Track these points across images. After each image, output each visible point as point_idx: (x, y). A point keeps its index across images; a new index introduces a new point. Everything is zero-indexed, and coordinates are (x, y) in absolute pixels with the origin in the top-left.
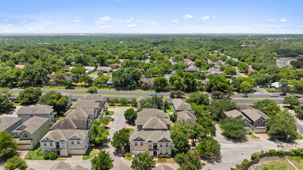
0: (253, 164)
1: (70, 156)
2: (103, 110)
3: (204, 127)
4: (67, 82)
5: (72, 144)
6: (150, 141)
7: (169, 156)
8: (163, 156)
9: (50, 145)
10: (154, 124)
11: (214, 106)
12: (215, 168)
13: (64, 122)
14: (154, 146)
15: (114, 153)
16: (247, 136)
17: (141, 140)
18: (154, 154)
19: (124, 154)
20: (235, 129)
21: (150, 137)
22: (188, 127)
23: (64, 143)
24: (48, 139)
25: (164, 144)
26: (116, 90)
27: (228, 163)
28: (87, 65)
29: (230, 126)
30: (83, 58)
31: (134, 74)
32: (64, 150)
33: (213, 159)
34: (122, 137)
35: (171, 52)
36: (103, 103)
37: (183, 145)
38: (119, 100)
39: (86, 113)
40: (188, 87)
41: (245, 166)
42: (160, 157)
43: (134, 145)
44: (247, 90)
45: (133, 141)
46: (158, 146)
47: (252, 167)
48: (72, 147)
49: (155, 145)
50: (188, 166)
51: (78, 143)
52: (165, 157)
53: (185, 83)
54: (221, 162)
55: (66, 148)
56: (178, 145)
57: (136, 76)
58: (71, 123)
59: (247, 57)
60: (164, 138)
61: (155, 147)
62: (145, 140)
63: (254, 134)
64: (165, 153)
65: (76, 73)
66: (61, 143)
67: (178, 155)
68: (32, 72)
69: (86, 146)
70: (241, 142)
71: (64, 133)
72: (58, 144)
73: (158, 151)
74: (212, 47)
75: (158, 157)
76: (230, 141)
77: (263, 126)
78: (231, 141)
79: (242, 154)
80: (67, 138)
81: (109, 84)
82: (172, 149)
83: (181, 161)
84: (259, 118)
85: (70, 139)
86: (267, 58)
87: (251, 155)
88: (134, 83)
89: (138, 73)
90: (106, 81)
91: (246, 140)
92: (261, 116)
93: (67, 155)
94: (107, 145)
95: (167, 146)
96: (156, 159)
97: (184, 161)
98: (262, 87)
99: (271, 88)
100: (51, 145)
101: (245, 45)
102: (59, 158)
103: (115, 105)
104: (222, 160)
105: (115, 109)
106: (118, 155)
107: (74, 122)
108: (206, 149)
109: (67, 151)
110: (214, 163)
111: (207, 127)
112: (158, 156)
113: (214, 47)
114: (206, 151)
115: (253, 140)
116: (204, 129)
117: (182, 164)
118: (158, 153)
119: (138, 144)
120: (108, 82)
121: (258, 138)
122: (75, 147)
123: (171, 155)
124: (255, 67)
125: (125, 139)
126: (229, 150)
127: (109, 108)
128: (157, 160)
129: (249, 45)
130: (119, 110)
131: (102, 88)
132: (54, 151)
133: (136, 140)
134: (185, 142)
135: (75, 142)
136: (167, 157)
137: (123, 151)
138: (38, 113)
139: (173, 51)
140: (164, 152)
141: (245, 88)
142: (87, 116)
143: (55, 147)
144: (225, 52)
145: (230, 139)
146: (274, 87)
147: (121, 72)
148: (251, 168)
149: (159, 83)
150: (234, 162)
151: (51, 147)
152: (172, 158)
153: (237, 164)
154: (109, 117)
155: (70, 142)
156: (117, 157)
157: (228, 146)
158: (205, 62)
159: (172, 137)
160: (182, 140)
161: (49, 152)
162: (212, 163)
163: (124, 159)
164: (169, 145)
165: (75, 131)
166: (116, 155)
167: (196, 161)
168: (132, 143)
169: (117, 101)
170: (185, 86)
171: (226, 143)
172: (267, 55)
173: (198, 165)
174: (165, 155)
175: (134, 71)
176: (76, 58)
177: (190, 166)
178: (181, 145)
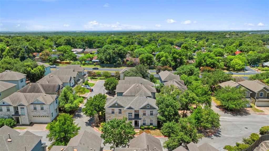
0: (264, 140)
1: (31, 124)
2: (81, 80)
3: (197, 95)
4: (51, 59)
5: (34, 109)
6: (130, 108)
7: (154, 128)
8: (147, 127)
9: (6, 110)
10: (137, 91)
11: (207, 78)
12: (214, 143)
13: (31, 87)
14: (135, 114)
15: (86, 123)
16: (248, 109)
17: (119, 106)
18: (135, 124)
19: (97, 123)
20: (235, 99)
21: (131, 103)
22: (178, 93)
23: (24, 108)
24: (4, 103)
25: (148, 112)
26: (100, 67)
27: (230, 137)
28: (75, 47)
29: (228, 97)
30: (71, 41)
31: (119, 52)
32: (24, 117)
33: (210, 132)
34: (97, 103)
35: (158, 41)
36: (83, 74)
37: (172, 112)
38: (102, 74)
39: (60, 81)
40: (175, 64)
41: (256, 141)
42: (142, 127)
43: (111, 112)
44: (239, 68)
45: (109, 107)
46: (141, 113)
47: (263, 143)
48: (35, 113)
49: (137, 113)
50: (179, 137)
51: (42, 109)
52: (149, 129)
53: (172, 60)
54: (220, 137)
55: (26, 115)
56: (166, 113)
57: (121, 53)
58: (39, 88)
59: (233, 43)
60: (148, 104)
61: (137, 116)
62: (124, 106)
63: (256, 107)
64: (149, 124)
65: (62, 51)
66: (21, 108)
67: (166, 125)
68: (17, 48)
69: (52, 114)
70: (241, 115)
71: (26, 97)
72: (16, 108)
73: (140, 121)
74: (197, 37)
75: (140, 129)
76: (227, 113)
77: (267, 98)
78: (229, 114)
79: (246, 128)
80: (28, 102)
81: (94, 62)
82: (158, 118)
83: (171, 130)
84: (262, 88)
85: (31, 104)
86: (253, 44)
87: (259, 129)
88: (119, 60)
89: (123, 50)
90: (92, 59)
91: (247, 113)
92: (264, 86)
93: (28, 123)
94: (80, 115)
95: (152, 114)
96: (137, 131)
97: (175, 131)
98: (252, 66)
99: (263, 67)
100: (8, 110)
101: (229, 36)
102: (17, 127)
103: (97, 78)
104: (221, 134)
105: (96, 82)
106: (90, 125)
107: (43, 87)
108: (202, 119)
109: (29, 118)
110: (212, 137)
111: (200, 95)
112: (140, 126)
113: (199, 38)
114: (201, 122)
115: (256, 114)
116: (198, 98)
117: (172, 135)
118: (140, 123)
119: (115, 112)
120: (93, 60)
121: (262, 111)
122: (38, 114)
123: (157, 126)
124: (243, 50)
125: (99, 105)
126: (229, 123)
127: (90, 80)
128: (139, 131)
129: (233, 36)
130: (100, 83)
131: (87, 65)
132: (12, 118)
133: (113, 106)
134: (175, 110)
135: (38, 107)
136: (152, 129)
137: (97, 120)
138: (6, 80)
139: (160, 40)
140: (148, 122)
141: (236, 65)
142: (61, 83)
143: (13, 113)
144: (210, 41)
145: (228, 111)
146: (266, 66)
147: (106, 48)
148: (262, 145)
149: (145, 60)
150: (238, 136)
151: (8, 113)
152: (158, 130)
153: (244, 138)
154: (89, 87)
155: (32, 107)
156: (89, 127)
157: (226, 119)
158: (191, 47)
159: (158, 104)
160: (171, 107)
161: (5, 119)
162: (209, 136)
163: (98, 130)
164: (154, 113)
165: (39, 95)
166: (89, 125)
167: (191, 131)
168: (108, 111)
169: (100, 75)
170: (172, 63)
171: (224, 116)
172: (254, 42)
173: (194, 137)
174: (149, 126)
175: (119, 48)
176: (65, 40)
177: (182, 138)
178: (169, 112)
